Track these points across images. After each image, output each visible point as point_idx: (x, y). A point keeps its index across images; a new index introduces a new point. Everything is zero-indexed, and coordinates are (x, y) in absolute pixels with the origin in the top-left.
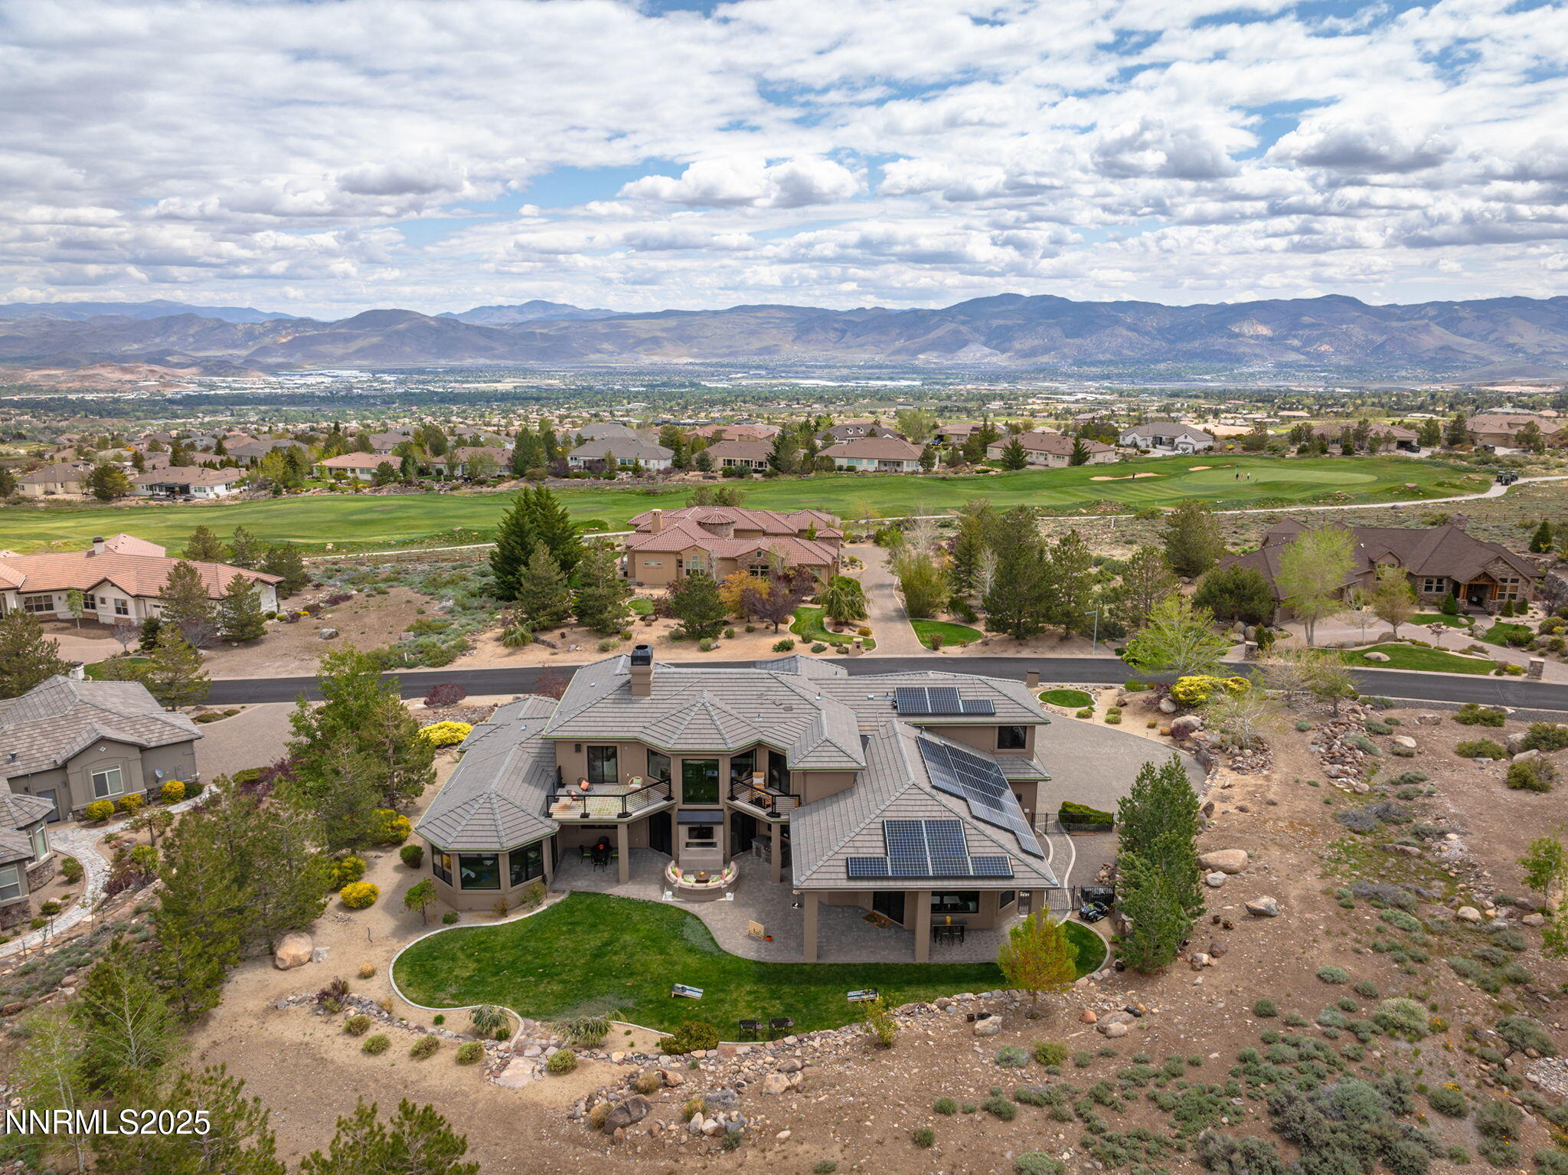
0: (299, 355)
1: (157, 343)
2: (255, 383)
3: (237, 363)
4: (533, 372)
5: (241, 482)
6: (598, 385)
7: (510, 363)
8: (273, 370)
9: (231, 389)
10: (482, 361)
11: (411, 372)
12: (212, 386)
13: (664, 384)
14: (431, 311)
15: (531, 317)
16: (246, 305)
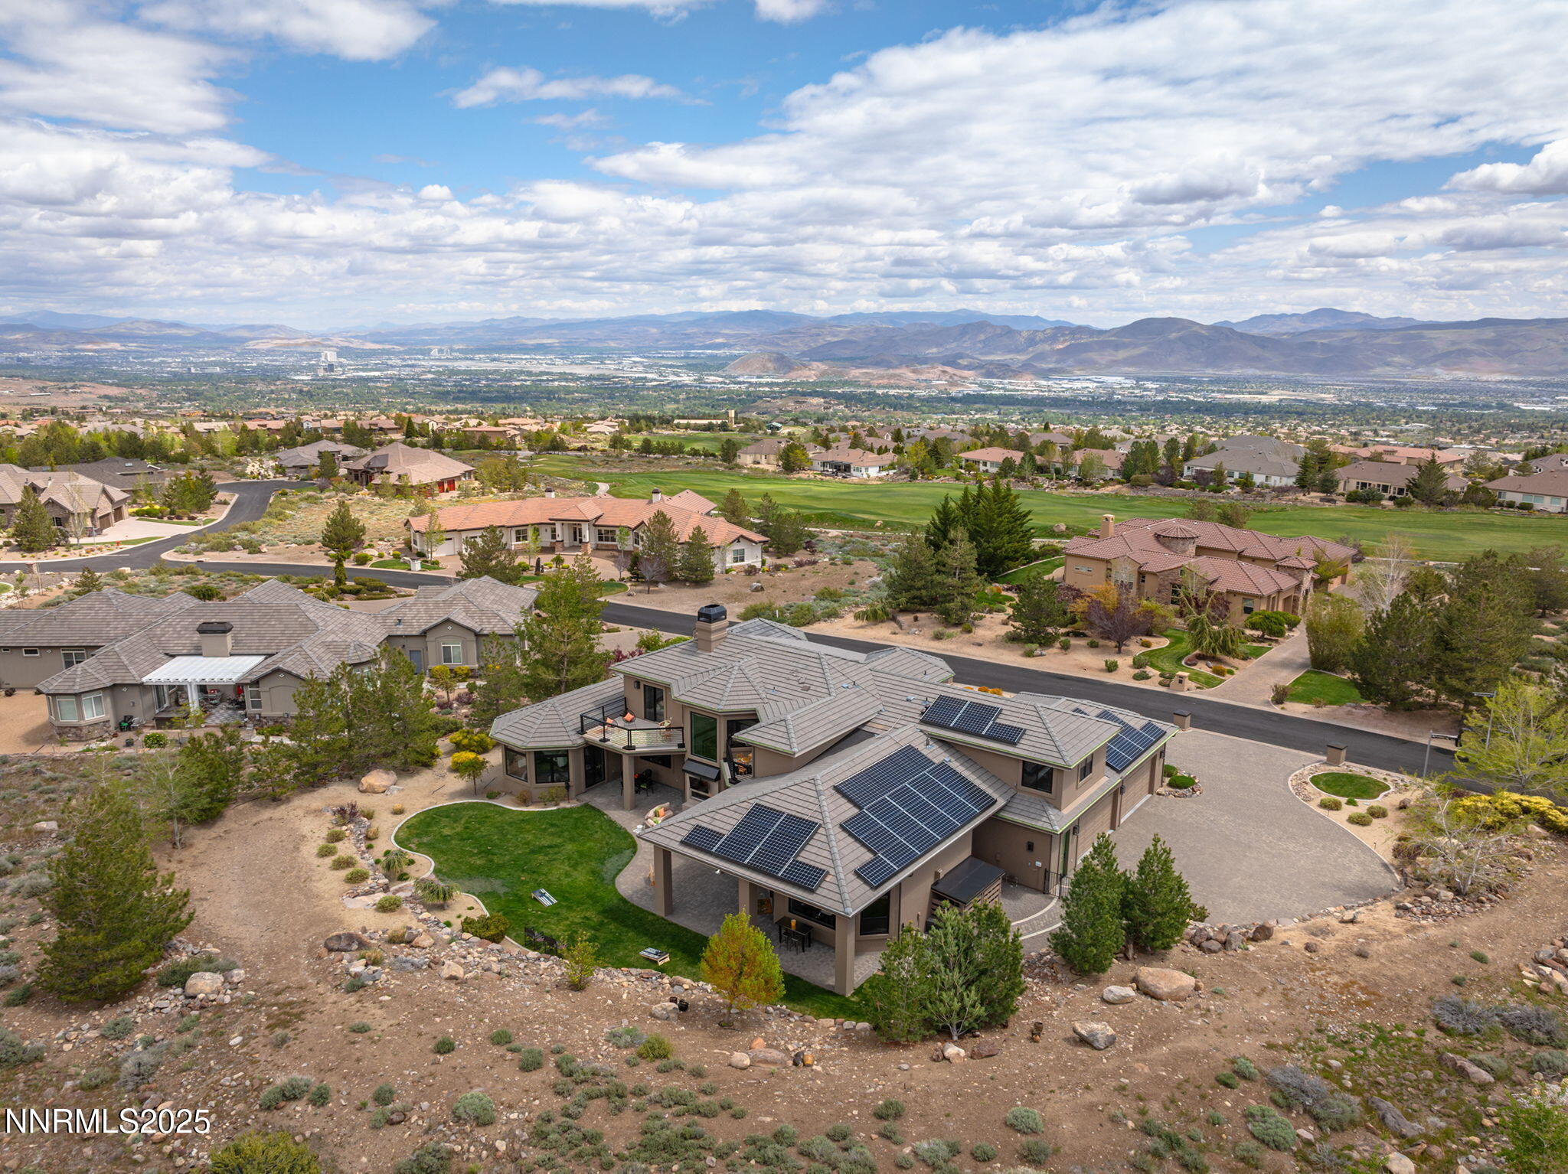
0: (1070, 361)
1: (952, 347)
2: (1026, 386)
3: (1014, 367)
4: (1306, 386)
5: (892, 466)
6: (1379, 403)
7: (1282, 374)
8: (1045, 374)
9: (1005, 389)
10: (1251, 372)
11: (1175, 380)
12: (990, 387)
13: (1462, 404)
14: (1207, 320)
15: (1316, 326)
16: (1035, 313)
